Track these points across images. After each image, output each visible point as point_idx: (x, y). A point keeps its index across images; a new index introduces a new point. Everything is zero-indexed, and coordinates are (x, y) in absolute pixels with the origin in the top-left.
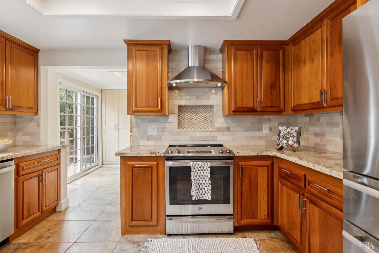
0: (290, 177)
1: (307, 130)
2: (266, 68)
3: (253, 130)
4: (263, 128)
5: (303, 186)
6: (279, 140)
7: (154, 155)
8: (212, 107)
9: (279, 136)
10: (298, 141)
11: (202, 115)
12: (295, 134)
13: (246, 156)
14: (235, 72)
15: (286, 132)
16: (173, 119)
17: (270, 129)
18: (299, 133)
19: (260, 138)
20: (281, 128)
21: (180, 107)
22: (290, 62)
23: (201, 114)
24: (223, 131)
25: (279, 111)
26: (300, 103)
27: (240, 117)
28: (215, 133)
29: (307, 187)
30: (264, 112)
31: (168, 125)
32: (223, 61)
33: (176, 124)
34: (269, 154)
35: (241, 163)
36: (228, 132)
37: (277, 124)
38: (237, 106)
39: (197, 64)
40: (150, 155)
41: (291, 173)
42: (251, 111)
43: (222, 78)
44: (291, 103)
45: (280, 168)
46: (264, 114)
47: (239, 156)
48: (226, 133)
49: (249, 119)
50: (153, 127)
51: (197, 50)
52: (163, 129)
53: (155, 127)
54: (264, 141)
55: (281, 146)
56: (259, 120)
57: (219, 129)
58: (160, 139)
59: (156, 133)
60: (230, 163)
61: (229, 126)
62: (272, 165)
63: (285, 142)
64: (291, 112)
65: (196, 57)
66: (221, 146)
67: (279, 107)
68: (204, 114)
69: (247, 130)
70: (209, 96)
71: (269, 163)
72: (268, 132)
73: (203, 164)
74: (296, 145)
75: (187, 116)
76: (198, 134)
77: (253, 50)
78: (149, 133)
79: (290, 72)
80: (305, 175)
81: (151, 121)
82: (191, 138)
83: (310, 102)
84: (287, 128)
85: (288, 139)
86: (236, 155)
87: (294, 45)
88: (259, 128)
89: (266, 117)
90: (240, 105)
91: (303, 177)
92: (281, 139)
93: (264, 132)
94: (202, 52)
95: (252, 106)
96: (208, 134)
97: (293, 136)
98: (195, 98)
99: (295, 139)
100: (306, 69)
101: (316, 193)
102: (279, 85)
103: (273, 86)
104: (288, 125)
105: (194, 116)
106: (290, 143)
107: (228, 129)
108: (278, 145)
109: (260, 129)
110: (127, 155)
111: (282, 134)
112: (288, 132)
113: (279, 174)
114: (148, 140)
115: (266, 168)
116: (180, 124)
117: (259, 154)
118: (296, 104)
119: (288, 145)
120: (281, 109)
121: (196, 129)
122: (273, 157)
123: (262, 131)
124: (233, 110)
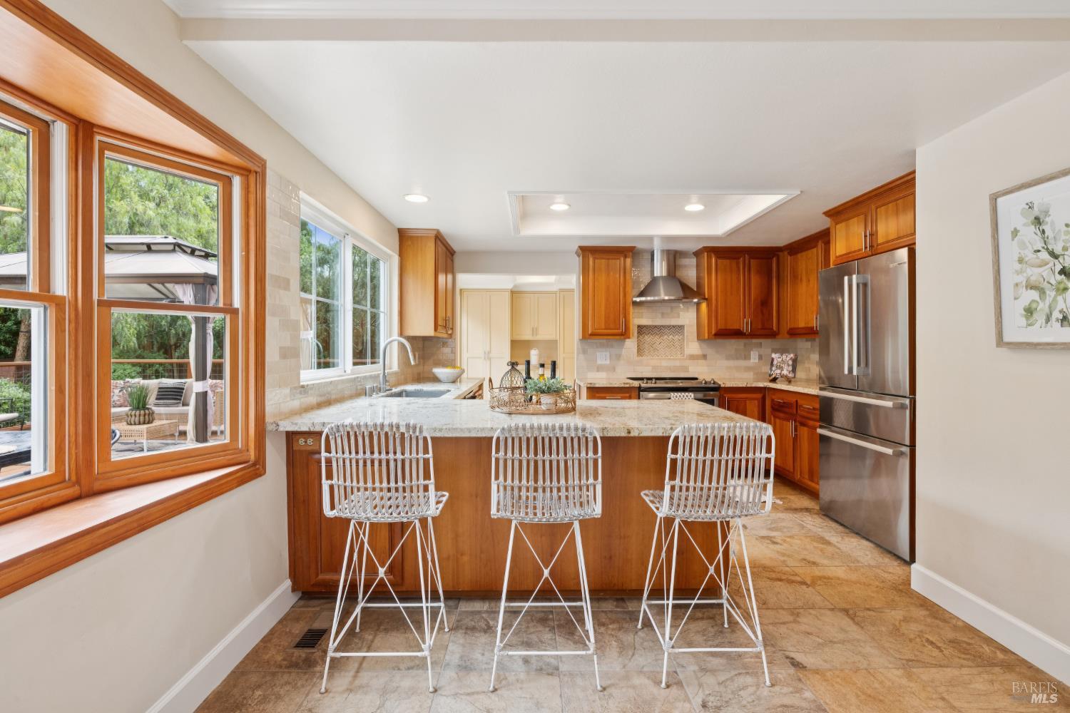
0: (782, 406)
1: (808, 358)
2: (755, 280)
3: (737, 359)
4: (750, 355)
5: (795, 412)
6: (771, 370)
7: (628, 386)
8: (681, 327)
9: (772, 364)
10: (794, 370)
11: (668, 337)
12: (790, 363)
13: (732, 388)
14: (717, 286)
15: (780, 360)
16: (631, 344)
17: (760, 357)
18: (795, 361)
19: (748, 369)
20: (774, 355)
21: (639, 327)
22: (786, 273)
23: (666, 337)
24: (698, 359)
25: (771, 334)
26: (796, 326)
27: (720, 341)
28: (687, 363)
29: (799, 412)
30: (753, 335)
31: (624, 352)
32: (698, 266)
33: (635, 350)
34: (761, 385)
35: (727, 396)
36: (703, 361)
37: (770, 350)
38: (719, 327)
39: (664, 274)
40: (623, 385)
41: (784, 403)
42: (737, 334)
43: (695, 289)
44: (787, 325)
45: (773, 400)
46: (752, 338)
47: (725, 388)
48: (702, 362)
49: (733, 345)
50: (604, 353)
51: (665, 256)
52: (619, 357)
53: (608, 354)
54: (752, 373)
55: (774, 376)
56: (745, 345)
57: (692, 357)
58: (614, 369)
59: (608, 362)
60: (715, 396)
61: (705, 353)
62: (764, 398)
63: (778, 371)
64: (787, 336)
65: (664, 264)
66: (696, 379)
67: (772, 329)
68: (671, 336)
69: (729, 358)
70: (679, 314)
71: (759, 396)
72: (757, 361)
73: (678, 396)
74: (791, 375)
75: (648, 338)
76: (664, 363)
77: (739, 258)
78: (599, 362)
79: (786, 286)
80: (797, 401)
81: (602, 346)
82: (654, 368)
83: (806, 326)
84: (782, 355)
85: (781, 368)
86: (723, 386)
87: (791, 256)
88: (745, 355)
89: (754, 341)
90: (723, 328)
91: (795, 404)
92: (774, 368)
93: (752, 361)
94: (672, 257)
95: (738, 328)
96: (677, 363)
97: (788, 365)
98: (660, 316)
99: (790, 368)
100: (803, 288)
101: (805, 414)
102: (772, 302)
103: (765, 303)
104: (783, 351)
105: (657, 339)
106: (785, 372)
107: (704, 357)
108: (770, 375)
109: (747, 357)
110: (597, 386)
111: (775, 362)
112: (782, 360)
113: (772, 407)
114: (598, 371)
115: (756, 402)
116: (640, 351)
117: (748, 386)
118: (792, 326)
119: (782, 376)
120: (775, 332)
121: (660, 357)
122: (765, 388)
123: (750, 359)
124: (713, 333)
